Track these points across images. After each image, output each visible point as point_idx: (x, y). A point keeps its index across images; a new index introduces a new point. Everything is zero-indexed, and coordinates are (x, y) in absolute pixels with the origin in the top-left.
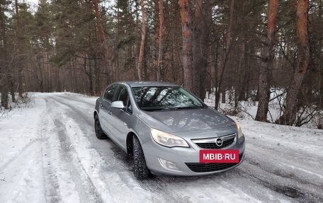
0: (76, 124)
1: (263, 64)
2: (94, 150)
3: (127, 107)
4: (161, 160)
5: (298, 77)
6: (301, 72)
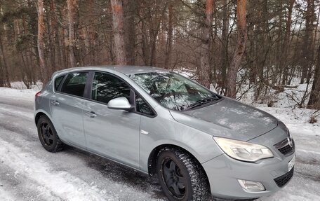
1: (203, 45)
2: (65, 173)
3: (135, 107)
4: (240, 181)
5: (237, 59)
6: (239, 54)
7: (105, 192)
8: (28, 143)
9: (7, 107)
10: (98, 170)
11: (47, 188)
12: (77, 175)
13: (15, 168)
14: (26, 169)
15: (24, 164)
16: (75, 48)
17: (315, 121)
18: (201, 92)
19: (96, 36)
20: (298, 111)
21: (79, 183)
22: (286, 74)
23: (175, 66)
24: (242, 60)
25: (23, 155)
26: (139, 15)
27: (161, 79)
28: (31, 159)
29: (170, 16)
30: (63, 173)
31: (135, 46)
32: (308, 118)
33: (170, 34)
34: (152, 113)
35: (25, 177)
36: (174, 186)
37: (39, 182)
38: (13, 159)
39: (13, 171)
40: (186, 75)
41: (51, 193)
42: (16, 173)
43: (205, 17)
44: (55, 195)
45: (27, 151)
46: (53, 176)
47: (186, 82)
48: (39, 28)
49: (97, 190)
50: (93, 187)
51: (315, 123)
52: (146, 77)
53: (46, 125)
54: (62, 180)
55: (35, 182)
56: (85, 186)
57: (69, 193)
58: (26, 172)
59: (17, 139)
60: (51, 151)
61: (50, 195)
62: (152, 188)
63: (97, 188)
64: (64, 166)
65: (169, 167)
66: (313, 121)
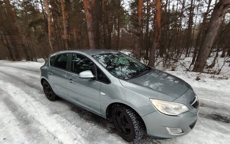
0: (18, 89)
1: (137, 37)
2: (57, 115)
3: (96, 76)
4: (167, 128)
5: (155, 45)
6: (157, 42)
7: (80, 129)
8: (40, 95)
9: (32, 73)
10: (77, 113)
11: (45, 127)
12: (65, 117)
13: (29, 113)
14: (34, 114)
15: (34, 110)
16: (68, 40)
17: (199, 79)
18: (136, 64)
19: (80, 33)
20: (189, 73)
21: (65, 123)
22: (178, 52)
23: (121, 49)
24: (158, 45)
25: (34, 103)
26: (101, 21)
27: (113, 57)
28: (39, 106)
29: (119, 22)
30: (56, 115)
31: (99, 38)
32: (195, 78)
33: (118, 31)
34: (108, 81)
35: (34, 119)
36: (123, 127)
37: (41, 122)
38: (28, 106)
39: (27, 114)
40: (127, 53)
41: (47, 130)
42: (29, 115)
43: (138, 21)
44: (49, 132)
45: (38, 100)
46: (50, 118)
47: (127, 58)
48: (49, 29)
49: (76, 128)
50: (73, 126)
51: (199, 81)
52: (106, 56)
53: (47, 86)
54: (55, 121)
55: (39, 123)
56: (69, 125)
57: (57, 131)
58: (34, 115)
59: (34, 93)
60: (51, 100)
61: (46, 132)
62: (109, 125)
63: (76, 126)
64: (58, 110)
65: (119, 116)
66: (198, 79)
